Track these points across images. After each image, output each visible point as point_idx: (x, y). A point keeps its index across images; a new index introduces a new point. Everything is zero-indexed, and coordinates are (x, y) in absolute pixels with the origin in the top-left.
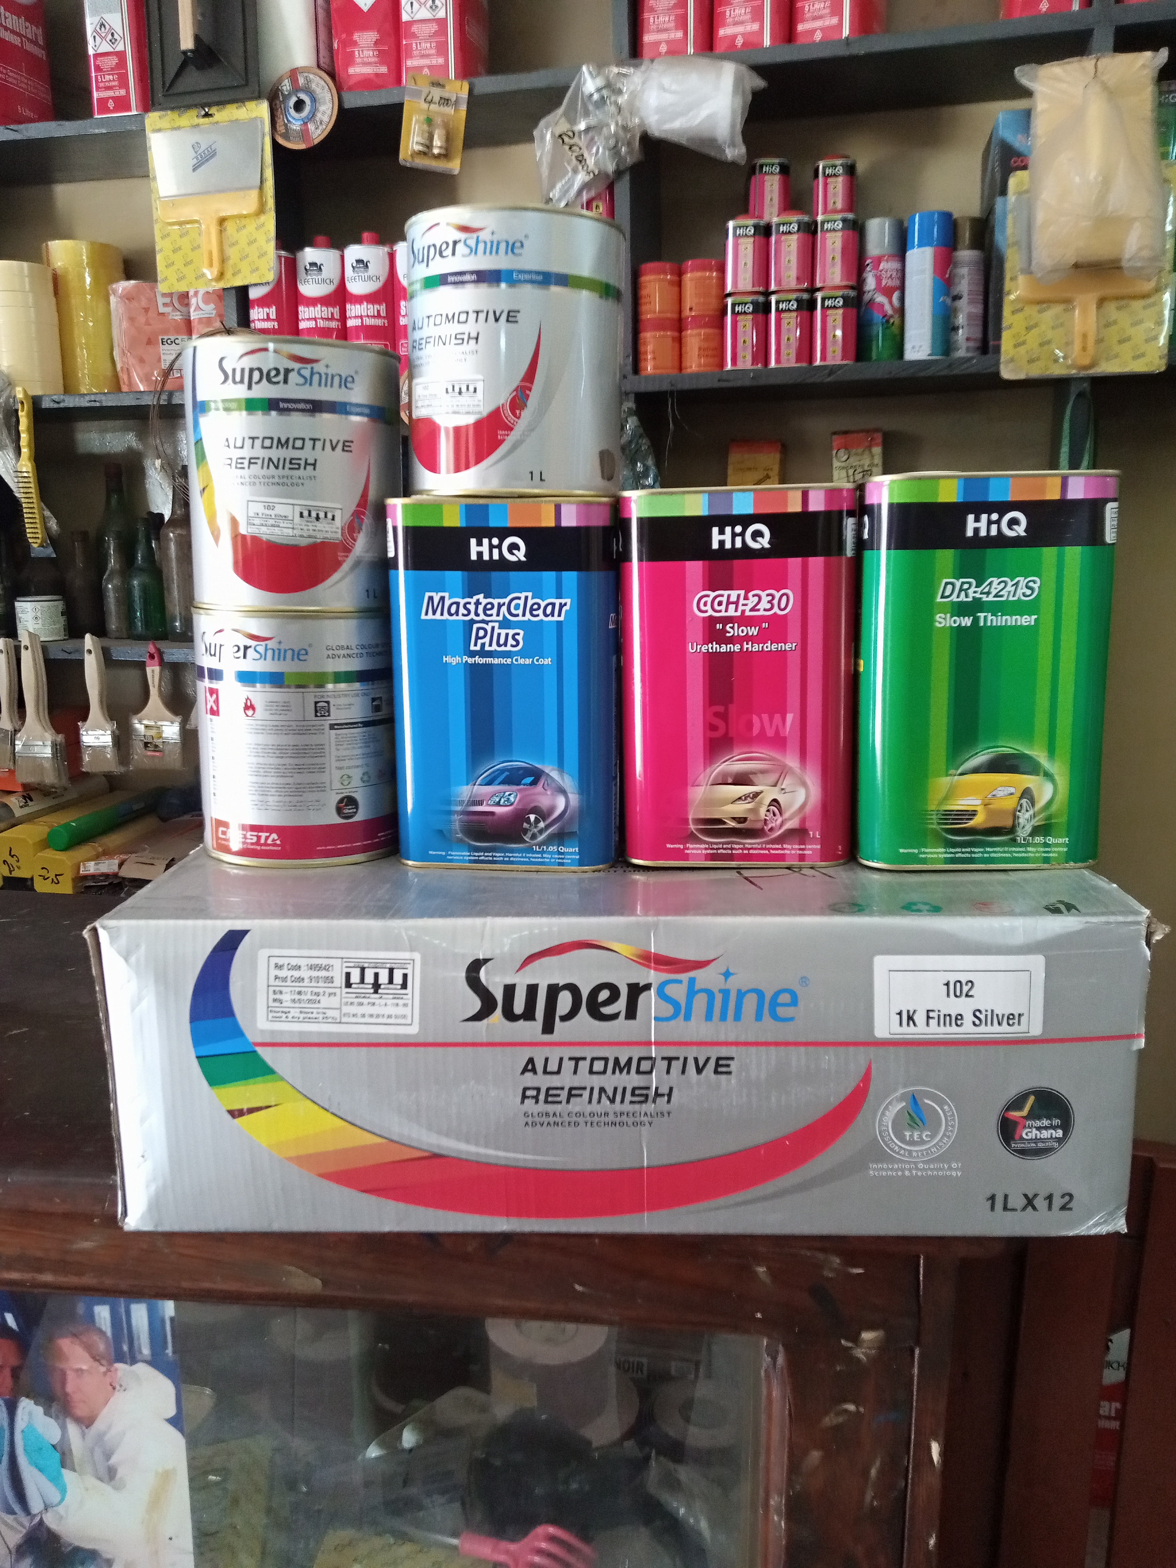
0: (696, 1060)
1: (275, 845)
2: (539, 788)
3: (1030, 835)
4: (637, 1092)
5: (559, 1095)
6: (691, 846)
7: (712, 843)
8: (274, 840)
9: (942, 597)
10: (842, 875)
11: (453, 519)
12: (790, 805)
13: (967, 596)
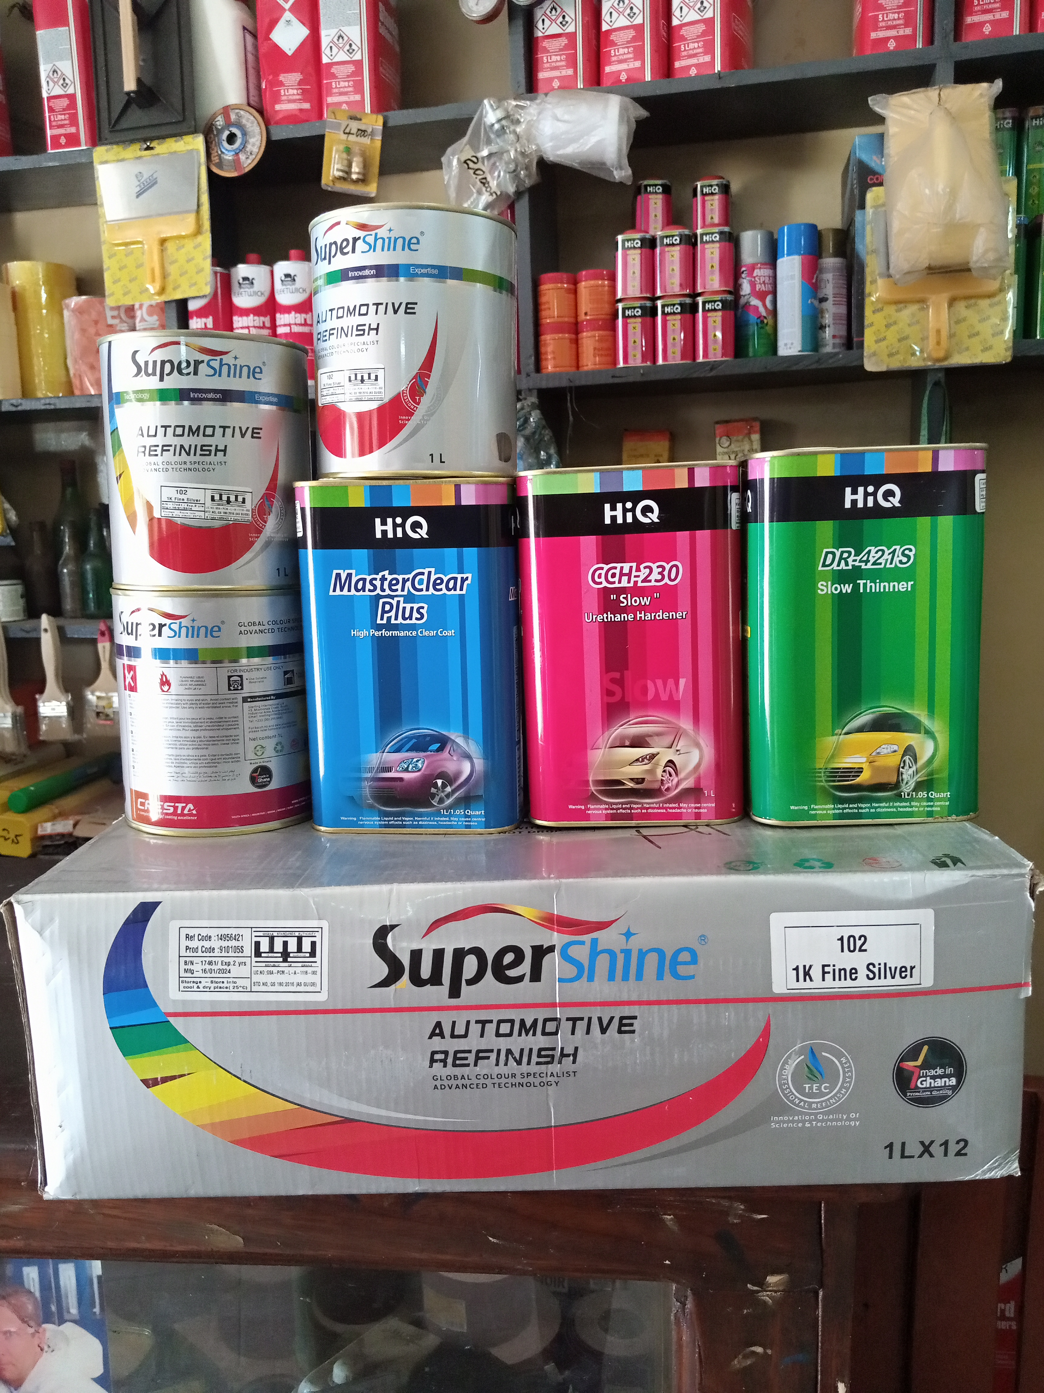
0: (600, 1019)
1: (191, 815)
2: (445, 754)
3: (913, 791)
4: (543, 1053)
5: (466, 1059)
6: (592, 807)
7: (612, 804)
8: (190, 810)
9: (824, 565)
10: (736, 831)
11: (358, 499)
12: (685, 766)
13: (847, 564)
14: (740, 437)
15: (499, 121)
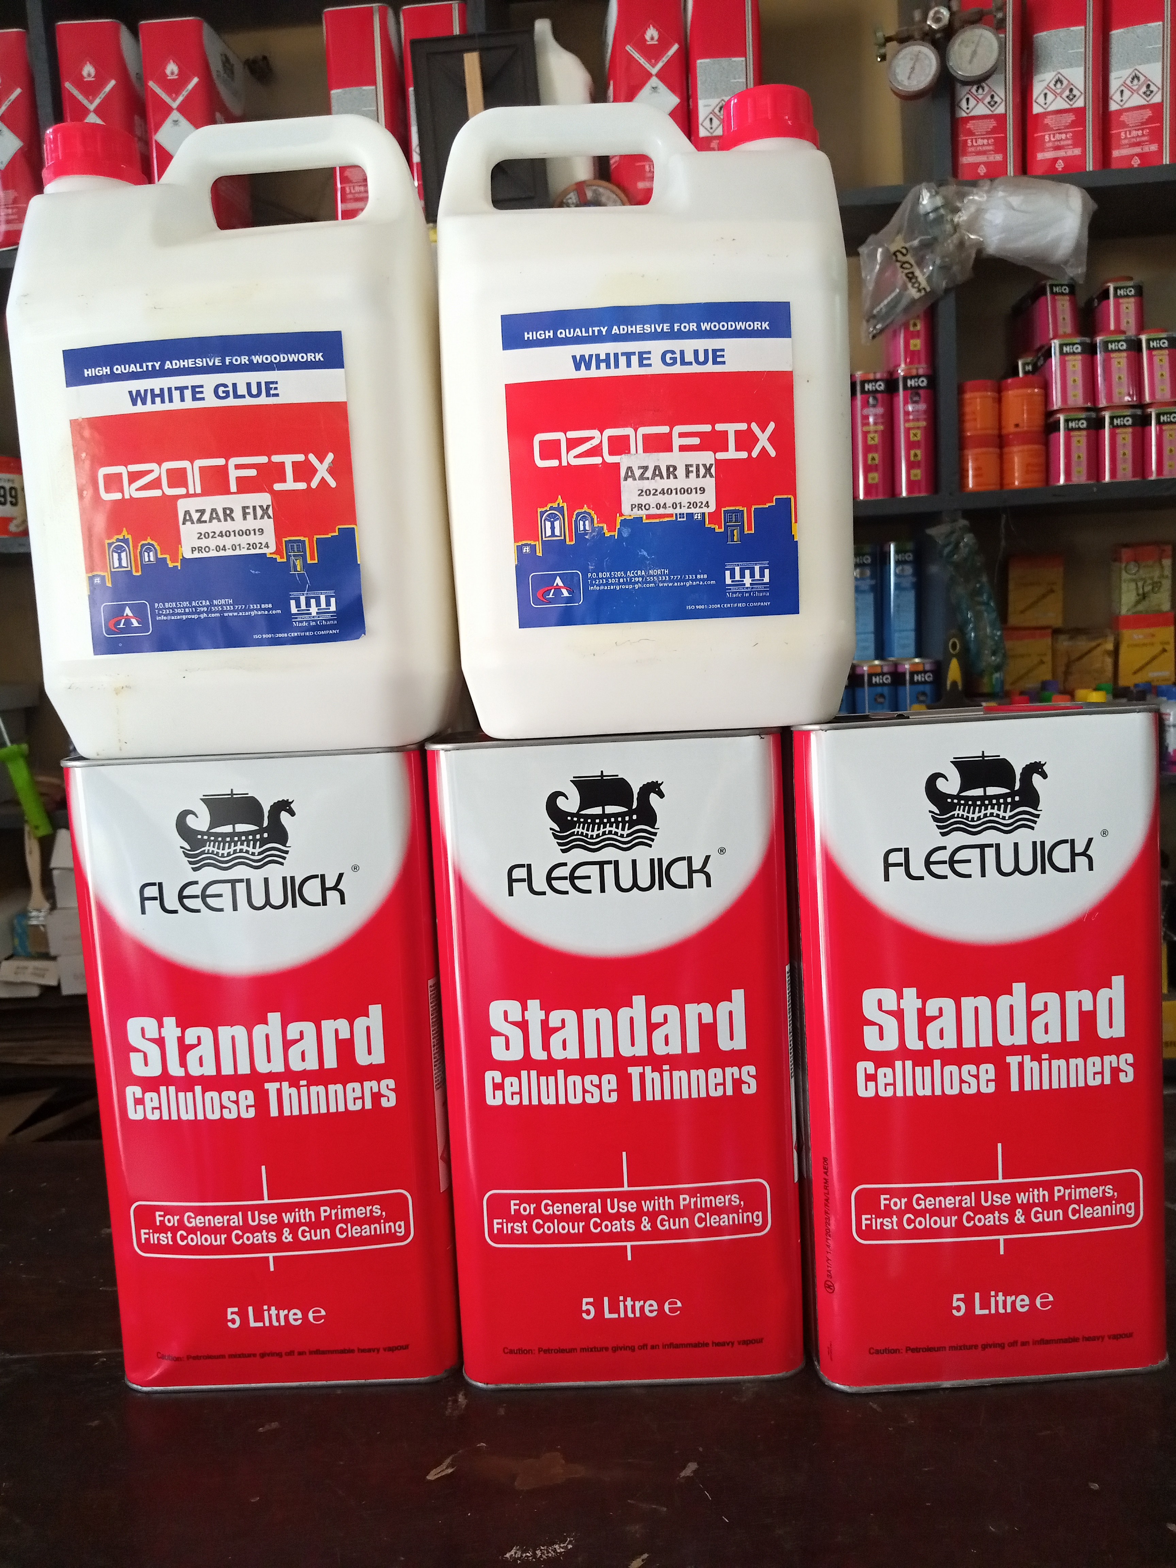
14: (1150, 562)
15: (936, 209)
